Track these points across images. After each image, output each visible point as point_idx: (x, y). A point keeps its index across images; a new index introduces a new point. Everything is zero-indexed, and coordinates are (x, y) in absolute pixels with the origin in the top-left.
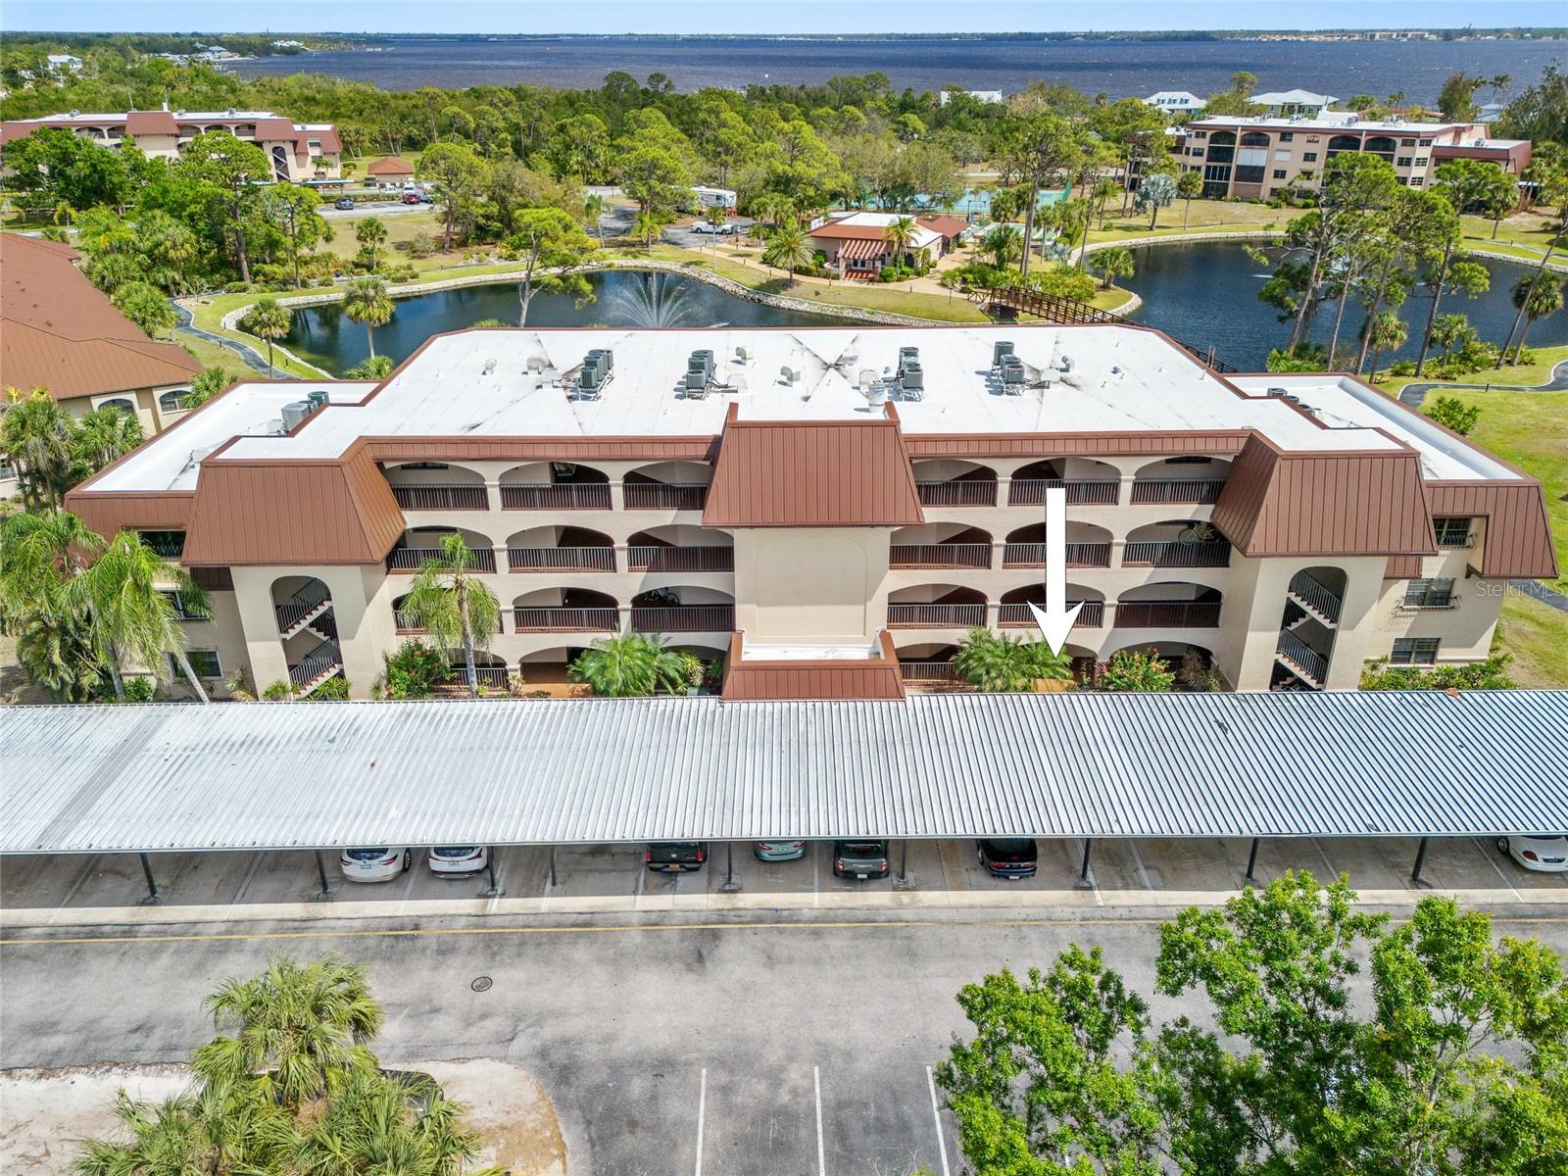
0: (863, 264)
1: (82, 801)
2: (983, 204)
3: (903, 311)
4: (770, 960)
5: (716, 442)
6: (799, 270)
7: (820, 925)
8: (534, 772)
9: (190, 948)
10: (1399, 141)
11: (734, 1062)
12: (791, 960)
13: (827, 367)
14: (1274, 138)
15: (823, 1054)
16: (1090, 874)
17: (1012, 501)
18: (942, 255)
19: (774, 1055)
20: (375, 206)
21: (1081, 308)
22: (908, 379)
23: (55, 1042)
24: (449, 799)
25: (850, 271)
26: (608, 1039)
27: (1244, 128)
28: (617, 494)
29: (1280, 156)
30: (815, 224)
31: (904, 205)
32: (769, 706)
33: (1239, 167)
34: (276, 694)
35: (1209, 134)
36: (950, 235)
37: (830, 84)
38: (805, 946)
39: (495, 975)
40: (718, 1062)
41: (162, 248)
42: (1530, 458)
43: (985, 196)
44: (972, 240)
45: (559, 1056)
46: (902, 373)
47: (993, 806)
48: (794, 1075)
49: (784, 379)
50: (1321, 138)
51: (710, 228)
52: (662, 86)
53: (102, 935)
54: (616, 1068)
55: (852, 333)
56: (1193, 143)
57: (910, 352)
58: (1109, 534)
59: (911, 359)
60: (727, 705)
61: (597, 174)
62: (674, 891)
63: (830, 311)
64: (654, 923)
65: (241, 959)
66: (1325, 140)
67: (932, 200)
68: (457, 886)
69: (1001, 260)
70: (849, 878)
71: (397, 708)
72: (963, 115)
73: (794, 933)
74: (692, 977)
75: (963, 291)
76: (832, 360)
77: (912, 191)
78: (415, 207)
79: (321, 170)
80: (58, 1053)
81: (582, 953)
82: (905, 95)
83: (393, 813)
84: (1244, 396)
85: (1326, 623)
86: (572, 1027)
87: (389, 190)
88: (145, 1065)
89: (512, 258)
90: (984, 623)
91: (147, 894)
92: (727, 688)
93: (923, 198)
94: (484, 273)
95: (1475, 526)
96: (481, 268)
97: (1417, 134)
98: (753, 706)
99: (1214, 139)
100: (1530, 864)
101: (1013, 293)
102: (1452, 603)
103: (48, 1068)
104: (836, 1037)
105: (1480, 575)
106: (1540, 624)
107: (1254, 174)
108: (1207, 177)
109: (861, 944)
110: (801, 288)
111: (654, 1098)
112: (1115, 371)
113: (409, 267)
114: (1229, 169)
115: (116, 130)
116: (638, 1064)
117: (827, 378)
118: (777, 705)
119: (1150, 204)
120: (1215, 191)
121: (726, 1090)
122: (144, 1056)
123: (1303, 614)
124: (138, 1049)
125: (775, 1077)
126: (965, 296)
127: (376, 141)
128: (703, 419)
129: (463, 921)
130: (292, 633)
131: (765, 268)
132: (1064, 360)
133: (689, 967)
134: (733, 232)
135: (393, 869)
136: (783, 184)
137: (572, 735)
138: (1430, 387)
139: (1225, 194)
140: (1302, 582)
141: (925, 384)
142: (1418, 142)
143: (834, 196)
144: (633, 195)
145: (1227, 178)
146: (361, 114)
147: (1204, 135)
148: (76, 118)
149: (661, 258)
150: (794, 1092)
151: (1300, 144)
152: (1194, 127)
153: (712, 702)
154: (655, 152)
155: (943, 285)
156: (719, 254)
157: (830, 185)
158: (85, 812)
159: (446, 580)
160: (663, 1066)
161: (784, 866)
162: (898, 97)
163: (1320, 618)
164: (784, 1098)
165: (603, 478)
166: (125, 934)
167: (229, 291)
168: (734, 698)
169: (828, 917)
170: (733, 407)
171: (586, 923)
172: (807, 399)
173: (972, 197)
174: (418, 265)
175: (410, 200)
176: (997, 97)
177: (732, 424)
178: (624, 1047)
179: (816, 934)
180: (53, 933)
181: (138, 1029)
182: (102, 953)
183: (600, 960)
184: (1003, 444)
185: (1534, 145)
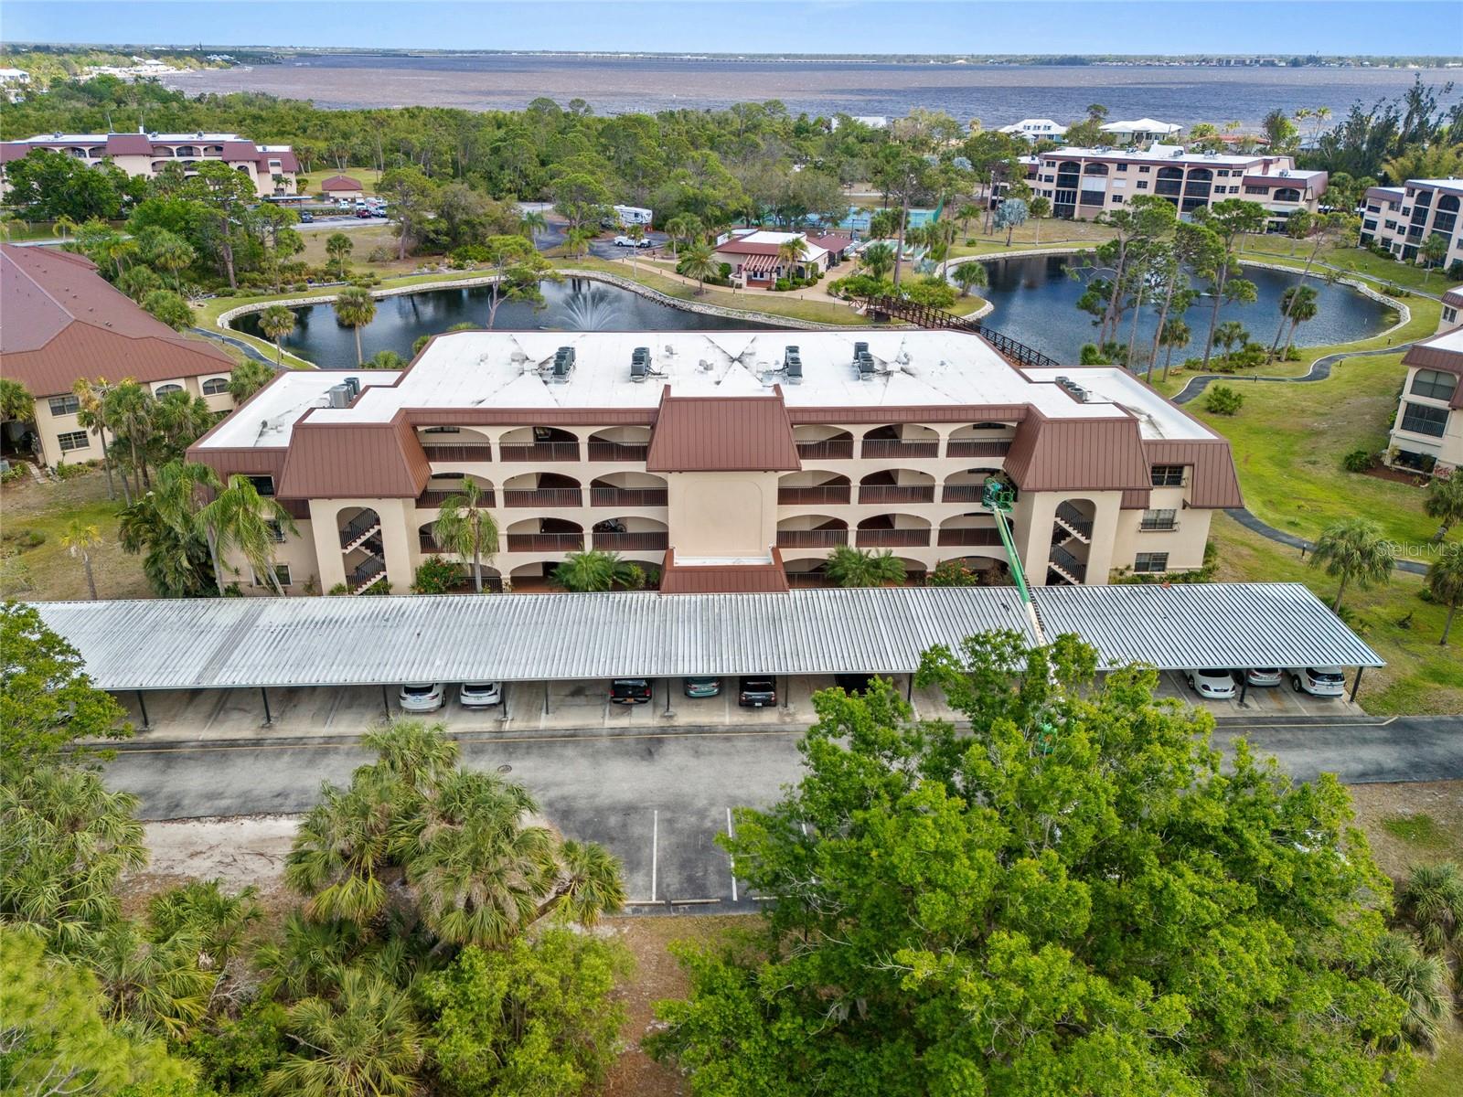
0: (762, 276)
1: (220, 657)
2: (864, 222)
3: (795, 316)
4: (697, 753)
5: (656, 412)
6: (708, 280)
7: (731, 733)
8: (532, 638)
9: (302, 752)
10: (1215, 172)
11: (674, 808)
12: (711, 753)
13: (733, 360)
14: (1112, 168)
15: (733, 801)
16: (913, 704)
17: (864, 455)
18: (828, 268)
19: (701, 803)
20: (332, 220)
21: (939, 313)
22: (792, 368)
23: (224, 803)
24: (476, 655)
25: (750, 282)
26: (592, 797)
27: (1087, 159)
28: (584, 450)
29: (1117, 184)
30: (721, 240)
31: (797, 224)
32: (693, 598)
33: (1084, 193)
34: (337, 591)
35: (1058, 163)
36: (835, 251)
37: (733, 109)
38: (722, 746)
39: (511, 764)
40: (664, 807)
41: (163, 259)
42: (1277, 433)
43: (866, 216)
44: (854, 254)
45: (562, 805)
46: (787, 364)
47: (846, 655)
48: (714, 813)
49: (702, 368)
50: (1152, 168)
51: (631, 242)
52: (582, 110)
53: (239, 746)
54: (599, 811)
55: (750, 335)
56: (1045, 171)
57: (793, 349)
58: (932, 479)
59: (794, 355)
60: (664, 597)
61: (527, 192)
62: (630, 714)
63: (735, 315)
64: (617, 734)
65: (338, 757)
66: (1154, 170)
67: (822, 219)
68: (480, 715)
69: (878, 272)
70: (748, 705)
71: (428, 600)
72: (851, 140)
73: (712, 739)
74: (644, 763)
75: (845, 298)
76: (736, 355)
77: (804, 211)
78: (368, 221)
79: (281, 186)
80: (228, 808)
81: (570, 752)
82: (801, 119)
83: (438, 663)
84: (1030, 381)
85: (1083, 539)
86: (569, 790)
87: (345, 206)
88: (288, 814)
89: (460, 267)
90: (845, 542)
91: (264, 722)
92: (663, 586)
93: (813, 217)
94: (436, 280)
95: (1187, 472)
96: (433, 276)
97: (1230, 166)
98: (682, 597)
99: (1062, 168)
100: (1207, 693)
101: (886, 301)
102: (1175, 527)
103: (223, 817)
104: (741, 793)
105: (1192, 507)
106: (1255, 549)
107: (1095, 198)
108: (1057, 200)
109: (758, 744)
110: (710, 296)
111: (625, 825)
112: (942, 364)
113: (371, 275)
114: (1075, 193)
115: (97, 149)
116: (613, 809)
117: (731, 370)
118: (699, 596)
119: (1006, 224)
120: (1063, 212)
121: (670, 821)
122: (288, 810)
123: (1069, 534)
124: (281, 805)
125: (702, 814)
126: (846, 303)
127: (323, 159)
128: (646, 396)
129: (487, 735)
130: (350, 548)
131: (679, 278)
132: (906, 356)
133: (643, 758)
134: (649, 246)
135: (436, 703)
136: (692, 204)
137: (556, 616)
138: (1212, 378)
139: (1072, 215)
140: (1064, 510)
141: (803, 371)
142: (1231, 172)
143: (738, 215)
144: (562, 211)
145: (1074, 201)
146: (305, 131)
147: (1054, 164)
148: (60, 140)
149: (588, 268)
150: (714, 822)
151: (1133, 173)
152: (1046, 157)
153: (653, 595)
154: (584, 177)
155: (829, 294)
156: (639, 265)
157: (733, 206)
158: (224, 664)
159: (463, 513)
160: (629, 810)
161: (705, 701)
162: (794, 120)
163: (1079, 536)
164: (708, 824)
165: (573, 438)
166: (254, 745)
167: (218, 296)
168: (669, 592)
169: (735, 730)
170: (667, 388)
171: (572, 736)
172: (718, 383)
173: (855, 217)
174: (379, 273)
175: (363, 215)
176: (881, 122)
177: (667, 398)
178: (603, 800)
179: (728, 739)
180: (204, 745)
181: (278, 795)
182: (241, 755)
183: (583, 755)
184: (856, 414)
185: (1330, 176)
